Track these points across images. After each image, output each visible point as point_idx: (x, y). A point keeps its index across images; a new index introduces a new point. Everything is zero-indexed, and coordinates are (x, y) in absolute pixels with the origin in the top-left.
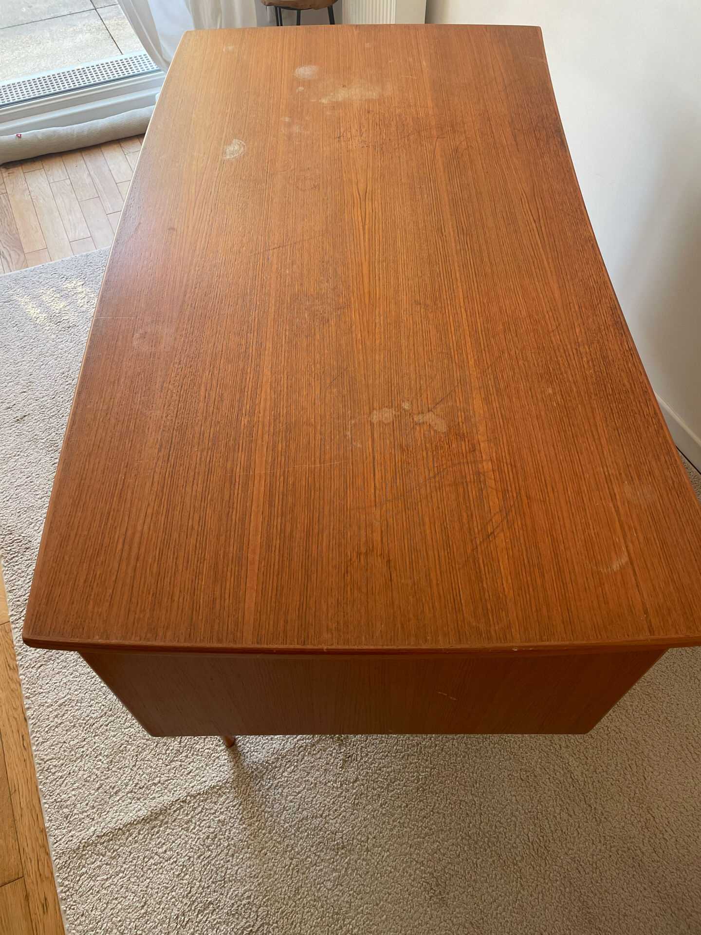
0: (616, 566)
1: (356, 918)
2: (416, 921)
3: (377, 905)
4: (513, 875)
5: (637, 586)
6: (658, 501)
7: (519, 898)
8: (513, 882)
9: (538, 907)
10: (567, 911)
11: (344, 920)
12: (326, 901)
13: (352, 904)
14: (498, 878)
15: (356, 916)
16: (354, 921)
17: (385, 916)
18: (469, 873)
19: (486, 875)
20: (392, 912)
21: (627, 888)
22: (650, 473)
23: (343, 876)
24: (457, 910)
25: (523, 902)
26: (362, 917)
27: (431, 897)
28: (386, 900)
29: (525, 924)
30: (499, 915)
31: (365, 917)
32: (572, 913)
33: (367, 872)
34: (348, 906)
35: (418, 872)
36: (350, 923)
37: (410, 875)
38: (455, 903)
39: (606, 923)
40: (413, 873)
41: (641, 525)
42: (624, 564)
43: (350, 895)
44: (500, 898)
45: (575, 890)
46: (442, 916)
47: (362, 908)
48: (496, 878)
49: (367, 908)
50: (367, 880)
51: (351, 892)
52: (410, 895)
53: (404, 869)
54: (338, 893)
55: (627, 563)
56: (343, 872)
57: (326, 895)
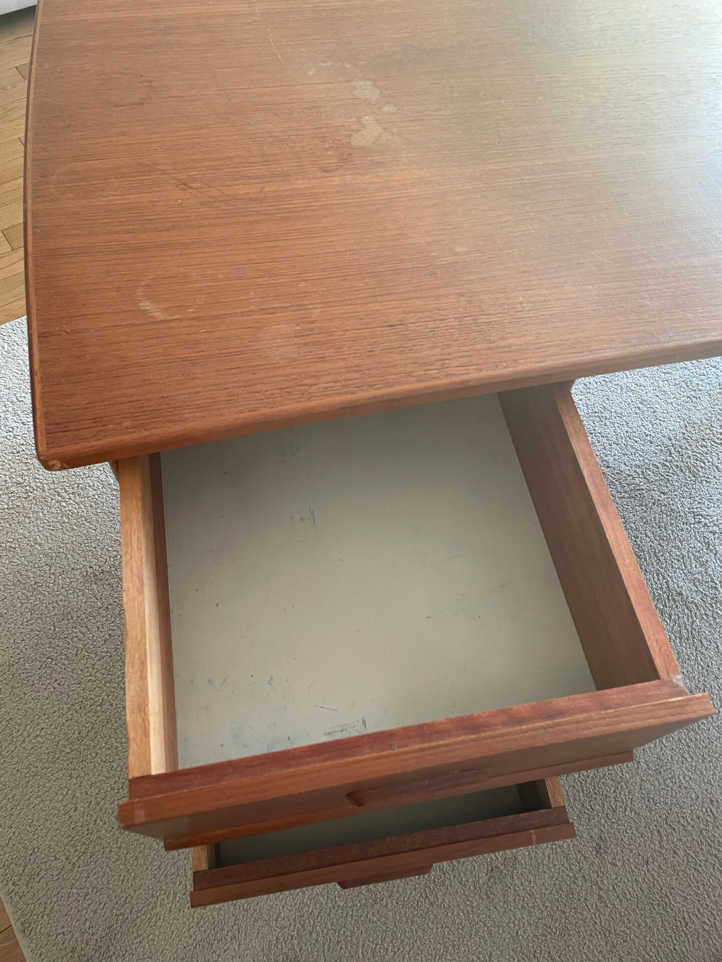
0: (146, 305)
1: (74, 503)
2: (72, 556)
3: (86, 520)
4: (113, 649)
5: (117, 326)
6: (266, 363)
7: (91, 655)
8: (107, 648)
9: (82, 676)
10: (78, 708)
11: (73, 493)
12: (89, 477)
13: (86, 499)
14: (111, 632)
15: (76, 503)
16: (72, 502)
17: (76, 528)
18: (115, 602)
19: (113, 619)
20: (79, 534)
21: (100, 781)
22: (322, 358)
23: (110, 488)
24: (80, 594)
25: (87, 659)
26: (75, 508)
27: (92, 568)
28: (89, 528)
29: (66, 662)
30: (74, 635)
31: (76, 511)
32: (75, 714)
33: (114, 509)
34: (85, 495)
35: (115, 553)
36: (70, 499)
37: (112, 546)
38: (87, 591)
39: (63, 754)
40: (114, 549)
41: (221, 339)
42: (151, 314)
43: (94, 496)
44: (91, 635)
45: (98, 717)
46: (75, 580)
47: (83, 507)
48: (110, 630)
49: (83, 511)
50: (107, 509)
51: (96, 497)
52: (95, 548)
53: (117, 540)
54: (96, 485)
55: (153, 317)
56: (114, 487)
57: (94, 476)
